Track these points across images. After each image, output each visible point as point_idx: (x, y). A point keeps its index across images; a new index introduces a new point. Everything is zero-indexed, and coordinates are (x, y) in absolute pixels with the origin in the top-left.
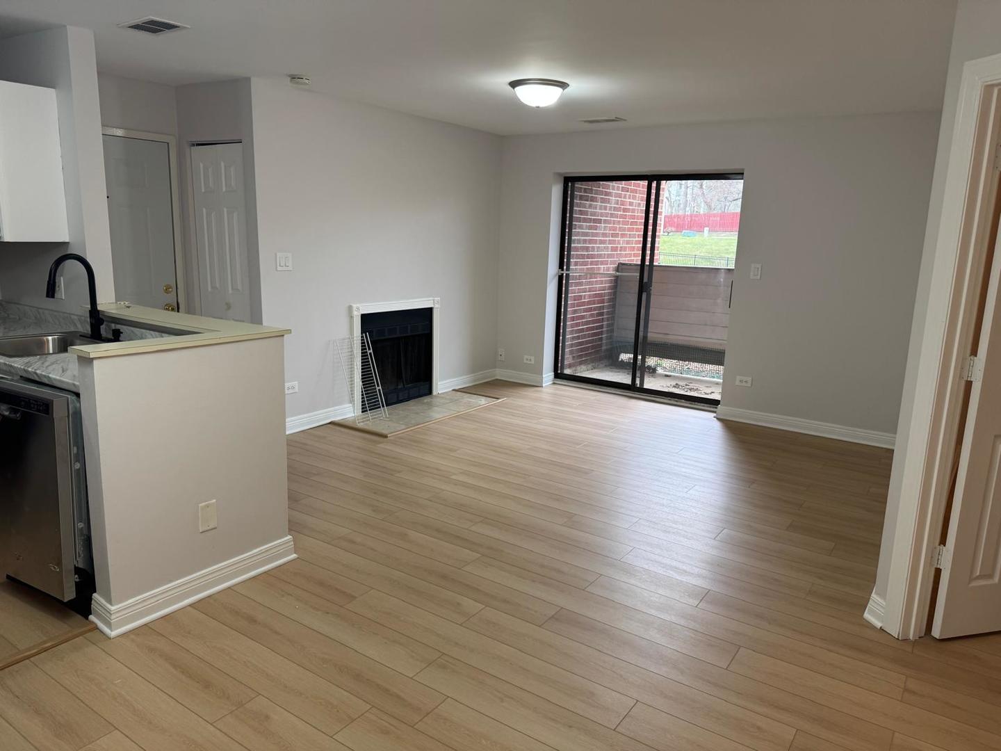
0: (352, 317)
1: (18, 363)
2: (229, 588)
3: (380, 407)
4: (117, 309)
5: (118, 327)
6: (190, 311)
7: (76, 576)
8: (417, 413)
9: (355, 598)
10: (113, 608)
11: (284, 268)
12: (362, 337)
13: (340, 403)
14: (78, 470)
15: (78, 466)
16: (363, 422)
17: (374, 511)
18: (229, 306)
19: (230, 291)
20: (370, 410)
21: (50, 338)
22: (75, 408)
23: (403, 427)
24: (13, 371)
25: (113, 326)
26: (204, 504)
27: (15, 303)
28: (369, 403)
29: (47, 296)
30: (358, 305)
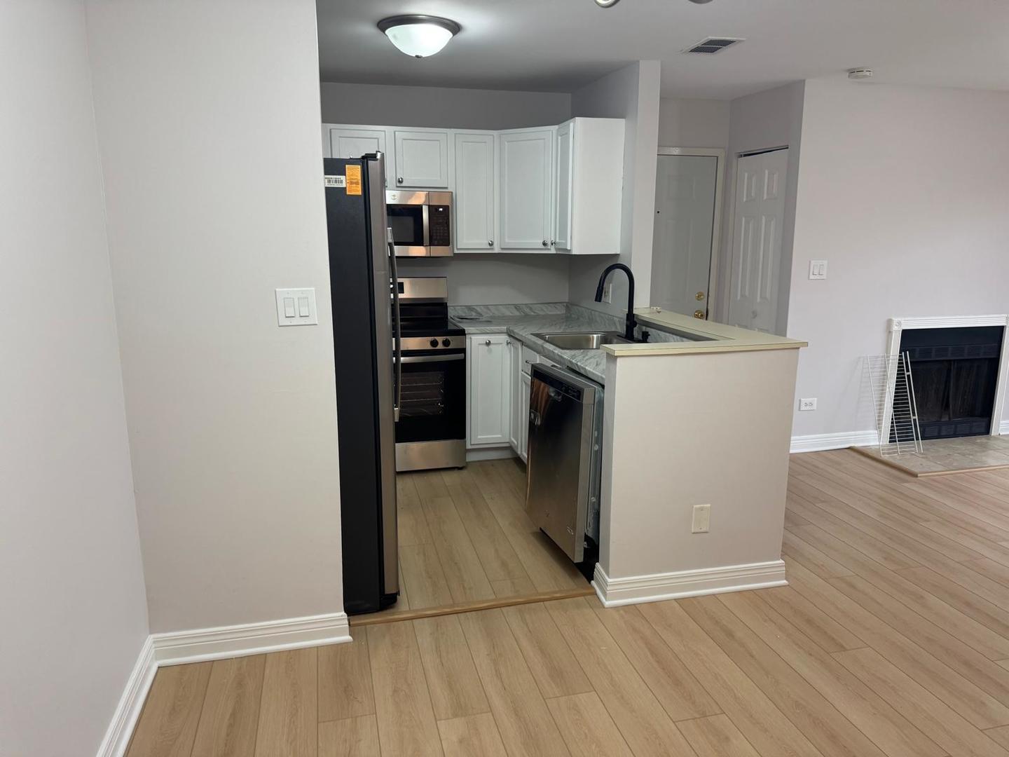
0: (890, 332)
1: (567, 355)
2: (714, 595)
3: (913, 440)
4: (650, 313)
5: (648, 329)
6: (718, 320)
7: (585, 543)
8: (964, 455)
9: (845, 650)
10: (610, 580)
11: (816, 277)
12: (900, 356)
13: (865, 428)
14: (596, 452)
15: (596, 448)
16: (889, 454)
17: (885, 559)
18: (755, 315)
19: (759, 300)
20: (899, 441)
21: (595, 336)
22: (600, 396)
23: (941, 468)
24: (562, 360)
25: (644, 329)
26: (698, 506)
27: (577, 305)
28: (900, 432)
29: (596, 300)
30: (899, 319)
